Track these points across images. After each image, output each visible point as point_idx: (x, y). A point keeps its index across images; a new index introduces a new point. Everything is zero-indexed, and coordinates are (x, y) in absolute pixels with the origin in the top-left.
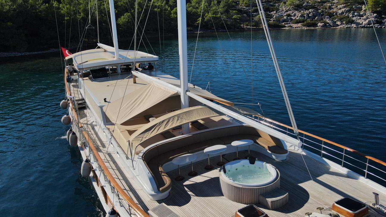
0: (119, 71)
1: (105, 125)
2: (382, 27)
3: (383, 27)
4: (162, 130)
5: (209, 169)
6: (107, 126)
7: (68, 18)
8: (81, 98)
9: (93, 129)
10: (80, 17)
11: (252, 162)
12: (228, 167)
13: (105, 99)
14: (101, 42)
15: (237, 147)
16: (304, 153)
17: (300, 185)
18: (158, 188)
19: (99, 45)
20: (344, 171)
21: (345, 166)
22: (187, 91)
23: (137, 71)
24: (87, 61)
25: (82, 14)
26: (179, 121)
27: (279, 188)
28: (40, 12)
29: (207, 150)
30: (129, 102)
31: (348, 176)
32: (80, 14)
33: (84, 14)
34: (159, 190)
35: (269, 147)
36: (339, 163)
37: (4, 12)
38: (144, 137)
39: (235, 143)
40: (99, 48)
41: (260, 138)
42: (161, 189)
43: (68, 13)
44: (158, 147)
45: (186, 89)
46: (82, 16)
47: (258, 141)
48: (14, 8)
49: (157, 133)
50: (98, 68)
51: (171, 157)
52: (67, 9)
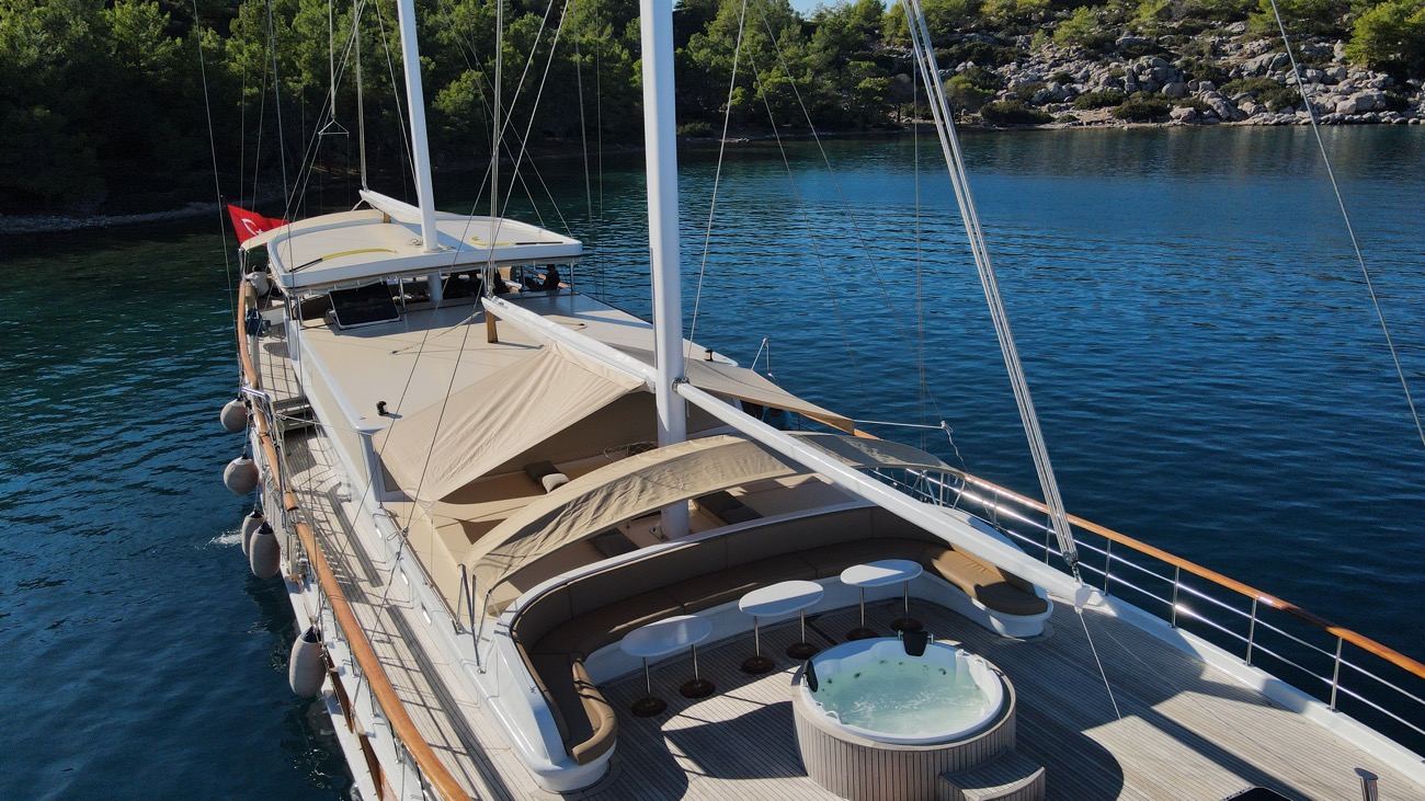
0: (437, 293)
1: (380, 498)
2: (1407, 123)
3: (1411, 121)
4: (583, 529)
5: (758, 669)
6: (388, 505)
7: (255, 90)
8: (295, 393)
9: (339, 511)
10: (300, 87)
11: (915, 648)
12: (824, 666)
13: (381, 406)
14: (372, 187)
15: (861, 588)
16: (1108, 610)
17: (1091, 733)
18: (569, 744)
19: (367, 195)
20: (1253, 678)
21: (1259, 661)
22: (679, 380)
23: (500, 300)
24: (321, 260)
25: (305, 75)
26: (646, 496)
27: (1014, 744)
28: (153, 67)
29: (752, 599)
30: (470, 419)
31: (1266, 700)
32: (300, 75)
33: (315, 76)
34: (569, 753)
35: (977, 587)
36: (1237, 649)
37: (23, 70)
38: (520, 553)
39: (855, 575)
40: (366, 206)
41: (948, 555)
42: (576, 750)
43: (254, 73)
44: (569, 590)
45: (676, 374)
46: (304, 84)
47: (938, 565)
48: (59, 55)
49: (566, 541)
50: (359, 284)
51: (617, 628)
52: (253, 55)
